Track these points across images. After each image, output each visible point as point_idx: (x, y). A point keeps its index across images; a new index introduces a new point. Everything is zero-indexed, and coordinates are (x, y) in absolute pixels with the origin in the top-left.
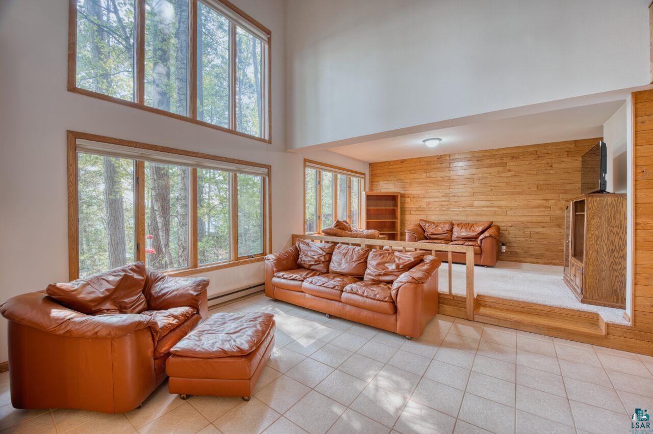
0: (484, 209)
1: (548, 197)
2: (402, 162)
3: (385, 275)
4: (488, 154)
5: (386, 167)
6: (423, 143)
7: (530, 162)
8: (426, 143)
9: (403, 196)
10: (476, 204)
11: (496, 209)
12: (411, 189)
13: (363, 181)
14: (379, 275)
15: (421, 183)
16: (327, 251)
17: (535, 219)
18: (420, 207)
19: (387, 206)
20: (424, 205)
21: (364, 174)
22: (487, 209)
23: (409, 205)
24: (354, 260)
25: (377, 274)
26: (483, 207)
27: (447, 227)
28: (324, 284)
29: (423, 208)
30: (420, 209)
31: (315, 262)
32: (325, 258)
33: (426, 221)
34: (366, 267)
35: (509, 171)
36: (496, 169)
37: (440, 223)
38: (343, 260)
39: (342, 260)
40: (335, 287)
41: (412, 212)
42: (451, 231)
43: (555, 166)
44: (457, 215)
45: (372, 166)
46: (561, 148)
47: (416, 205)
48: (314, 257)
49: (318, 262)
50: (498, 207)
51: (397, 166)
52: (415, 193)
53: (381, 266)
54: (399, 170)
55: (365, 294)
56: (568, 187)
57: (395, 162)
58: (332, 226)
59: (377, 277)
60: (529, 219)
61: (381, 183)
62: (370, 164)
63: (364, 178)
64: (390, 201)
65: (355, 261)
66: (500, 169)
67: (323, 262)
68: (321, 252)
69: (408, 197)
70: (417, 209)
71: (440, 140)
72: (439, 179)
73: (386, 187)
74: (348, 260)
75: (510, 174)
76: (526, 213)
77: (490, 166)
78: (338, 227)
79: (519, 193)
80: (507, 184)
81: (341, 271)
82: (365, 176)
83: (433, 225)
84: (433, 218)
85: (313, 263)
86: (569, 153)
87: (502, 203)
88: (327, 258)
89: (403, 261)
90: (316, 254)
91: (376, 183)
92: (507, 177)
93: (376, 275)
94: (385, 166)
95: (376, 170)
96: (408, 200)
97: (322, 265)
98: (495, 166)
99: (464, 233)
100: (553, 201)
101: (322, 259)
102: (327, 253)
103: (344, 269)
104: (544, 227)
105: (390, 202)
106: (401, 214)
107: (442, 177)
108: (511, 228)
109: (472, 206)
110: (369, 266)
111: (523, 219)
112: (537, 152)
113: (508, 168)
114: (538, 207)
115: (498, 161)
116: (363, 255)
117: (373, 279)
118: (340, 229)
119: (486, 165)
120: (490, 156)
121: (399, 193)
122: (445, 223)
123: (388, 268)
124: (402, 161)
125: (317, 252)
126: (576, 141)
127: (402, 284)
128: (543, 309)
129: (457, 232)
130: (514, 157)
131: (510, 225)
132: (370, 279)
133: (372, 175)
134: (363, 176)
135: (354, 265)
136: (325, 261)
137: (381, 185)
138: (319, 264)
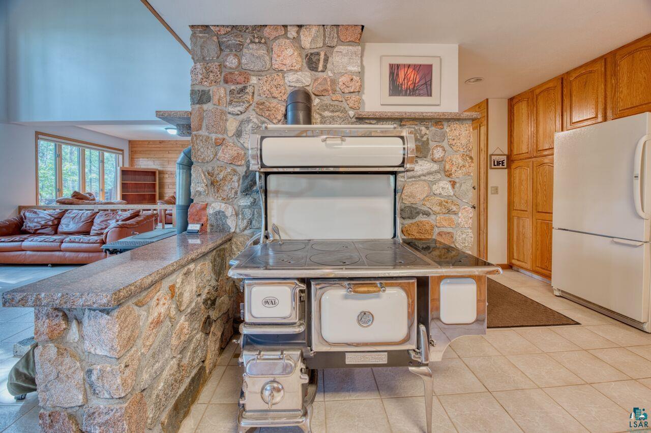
9: (161, 172)
12: (169, 166)
13: (121, 156)
16: (56, 216)
19: (147, 181)
21: (122, 150)
23: (168, 180)
24: (81, 221)
28: (44, 240)
31: (42, 226)
32: (53, 222)
34: (93, 225)
38: (71, 222)
40: (55, 240)
41: (170, 186)
45: (132, 143)
48: (41, 222)
49: (45, 226)
51: (156, 146)
52: (170, 171)
54: (158, 149)
55: (81, 241)
57: (154, 142)
58: (69, 197)
59: (99, 231)
61: (141, 159)
62: (130, 141)
63: (123, 154)
64: (149, 177)
65: (83, 222)
67: (51, 226)
68: (49, 217)
69: (167, 174)
73: (145, 163)
74: (76, 221)
78: (75, 197)
81: (69, 231)
82: (123, 153)
85: (40, 227)
88: (56, 222)
90: (43, 219)
91: (136, 160)
94: (145, 144)
95: (135, 147)
96: (166, 176)
97: (50, 228)
101: (50, 223)
102: (56, 218)
103: (72, 229)
106: (159, 188)
110: (95, 224)
116: (91, 216)
117: (97, 233)
118: (77, 198)
121: (157, 169)
124: (161, 142)
125: (45, 218)
127: (110, 229)
132: (95, 233)
133: (132, 151)
134: (121, 152)
135: (81, 224)
136: (53, 225)
137: (141, 162)
138: (46, 228)
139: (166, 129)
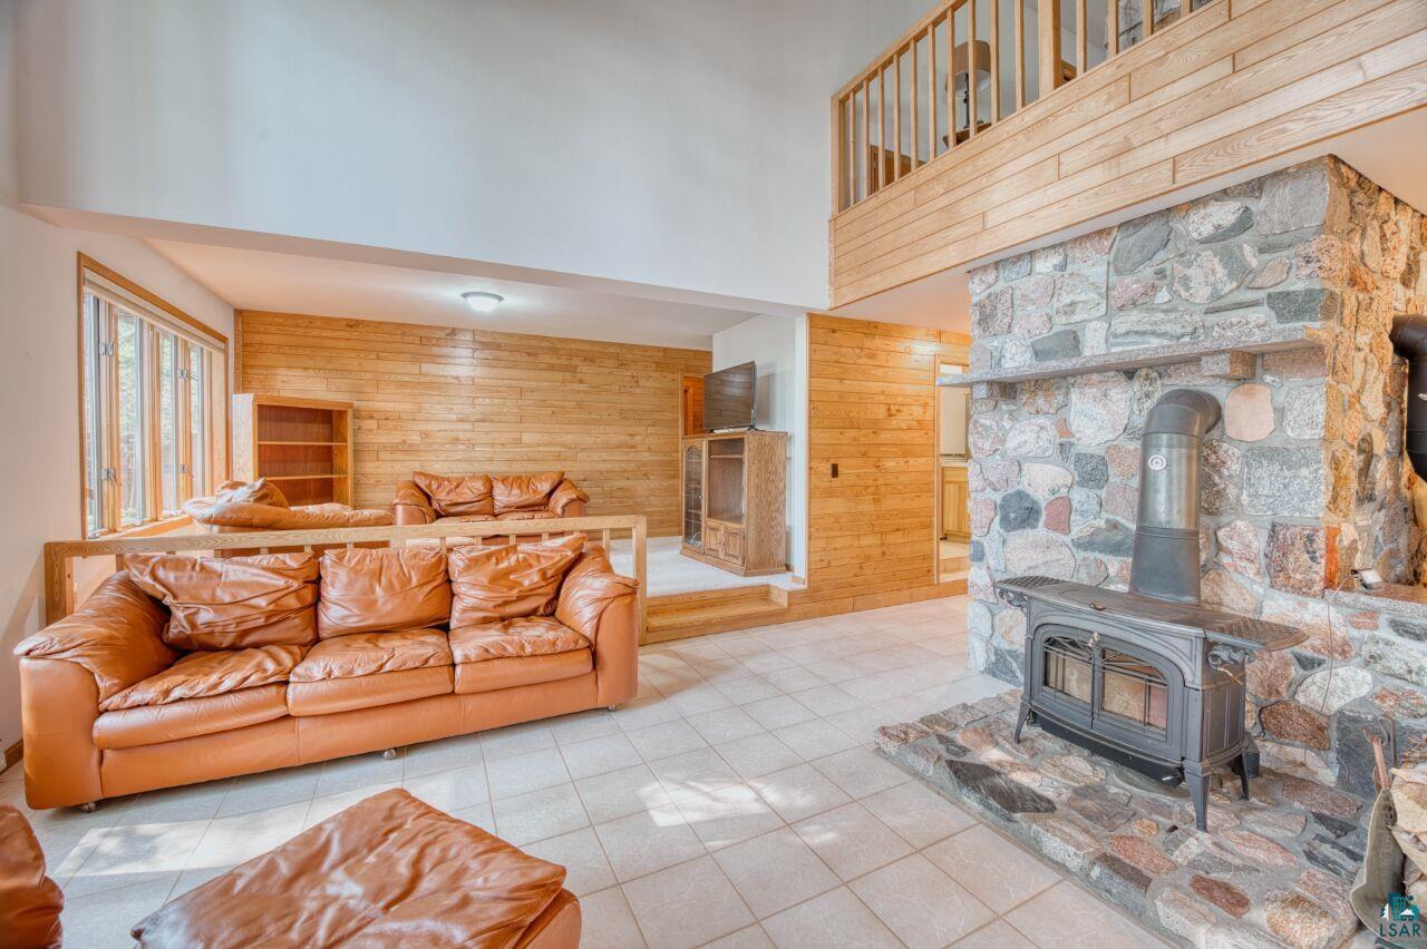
0: (541, 449)
1: (633, 430)
2: (351, 326)
3: (520, 599)
4: (544, 344)
5: (300, 331)
6: (462, 299)
7: (610, 370)
8: (469, 299)
9: (359, 414)
10: (527, 438)
11: (562, 449)
12: (380, 397)
13: (219, 357)
14: (506, 603)
15: (404, 385)
16: (303, 574)
17: (617, 467)
18: (404, 442)
19: (310, 438)
20: (415, 438)
21: (224, 339)
22: (545, 449)
23: (374, 435)
25: (500, 601)
26: (539, 445)
27: (480, 486)
28: (382, 666)
29: (411, 445)
30: (407, 449)
31: (268, 618)
32: (299, 598)
33: (427, 476)
34: (452, 596)
35: (581, 381)
36: (559, 376)
37: (463, 479)
39: (373, 591)
40: (427, 661)
41: (383, 455)
42: (490, 494)
43: (642, 382)
44: (491, 460)
45: (246, 317)
46: (650, 356)
47: (396, 438)
48: (254, 602)
49: (275, 617)
50: (564, 445)
51: (336, 334)
52: (388, 409)
53: (503, 582)
54: (342, 344)
55: (529, 650)
56: (657, 416)
57: (330, 322)
59: (497, 609)
60: (609, 466)
61: (282, 371)
62: (239, 313)
63: (225, 352)
64: (316, 426)
65: (421, 585)
66: (568, 375)
67: (298, 611)
68: (280, 582)
69: (372, 418)
70: (394, 449)
71: (500, 299)
72: (449, 380)
73: (302, 386)
75: (583, 387)
76: (604, 455)
77: (551, 368)
78: (268, 500)
79: (597, 422)
80: (580, 405)
81: (382, 621)
82: (227, 346)
83: (446, 483)
84: (437, 468)
85: (261, 622)
86: (660, 366)
87: (569, 439)
88: (308, 595)
89: (550, 563)
90: (262, 590)
92: (579, 392)
93: (495, 607)
94: (298, 326)
95: (258, 332)
96: (371, 424)
97: (297, 621)
98: (560, 368)
99: (516, 496)
100: (640, 437)
101: (292, 602)
102: (302, 583)
103: (390, 613)
104: (628, 479)
105: (318, 428)
107: (457, 378)
108: (585, 483)
109: (519, 442)
110: (459, 590)
111: (602, 466)
112: (619, 356)
113: (579, 376)
114: (620, 446)
115: (564, 361)
116: (436, 565)
117: (484, 618)
119: (544, 366)
120: (550, 349)
122: (474, 477)
123: (520, 584)
124: (353, 324)
125: (263, 584)
126: (665, 349)
127: (605, 603)
128: (715, 595)
129: (502, 496)
130: (589, 359)
131: (582, 478)
132: (477, 619)
133: (245, 345)
134: (222, 345)
135: (421, 595)
136: (303, 608)
137: (280, 378)
138: (283, 620)
139: (465, 295)
